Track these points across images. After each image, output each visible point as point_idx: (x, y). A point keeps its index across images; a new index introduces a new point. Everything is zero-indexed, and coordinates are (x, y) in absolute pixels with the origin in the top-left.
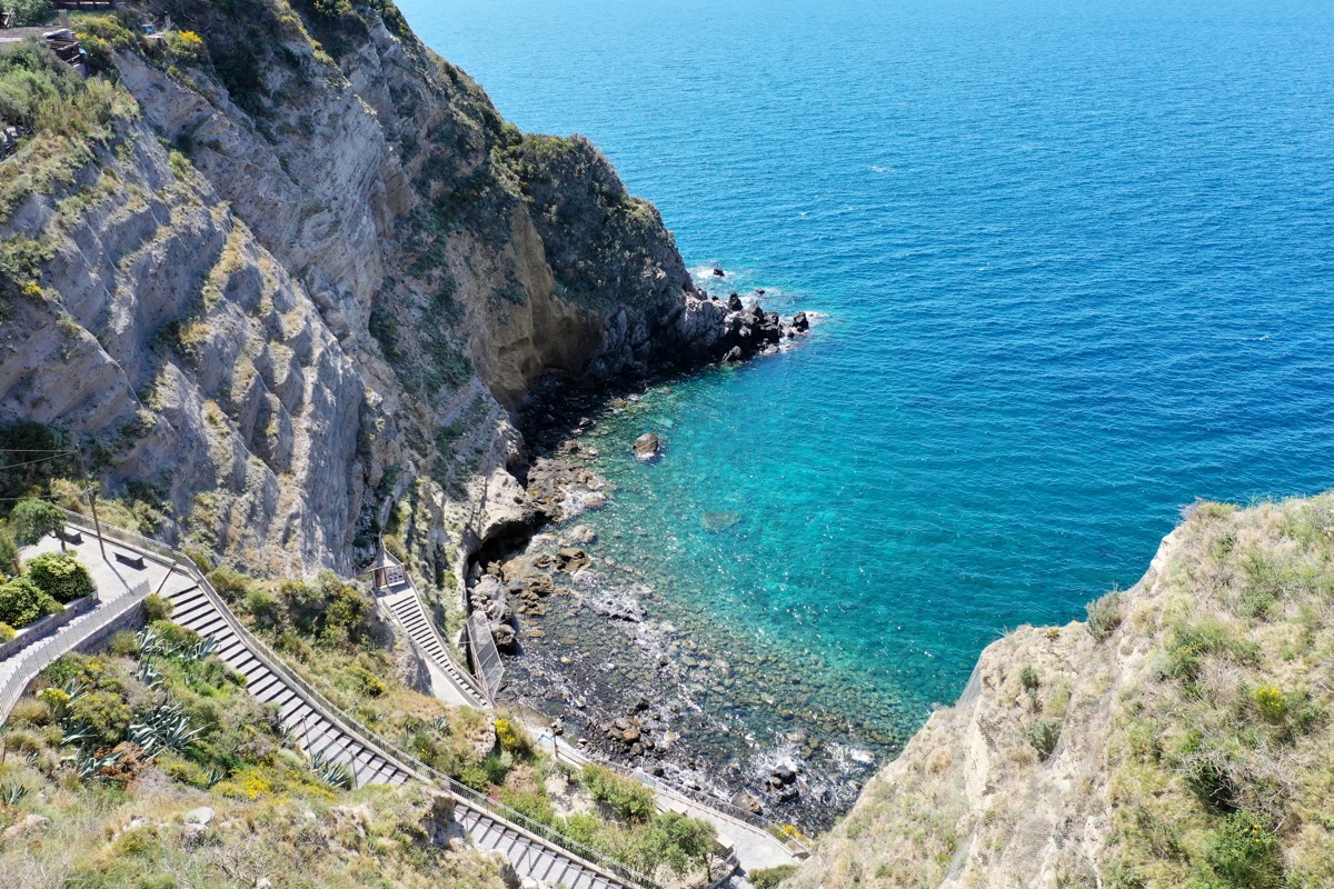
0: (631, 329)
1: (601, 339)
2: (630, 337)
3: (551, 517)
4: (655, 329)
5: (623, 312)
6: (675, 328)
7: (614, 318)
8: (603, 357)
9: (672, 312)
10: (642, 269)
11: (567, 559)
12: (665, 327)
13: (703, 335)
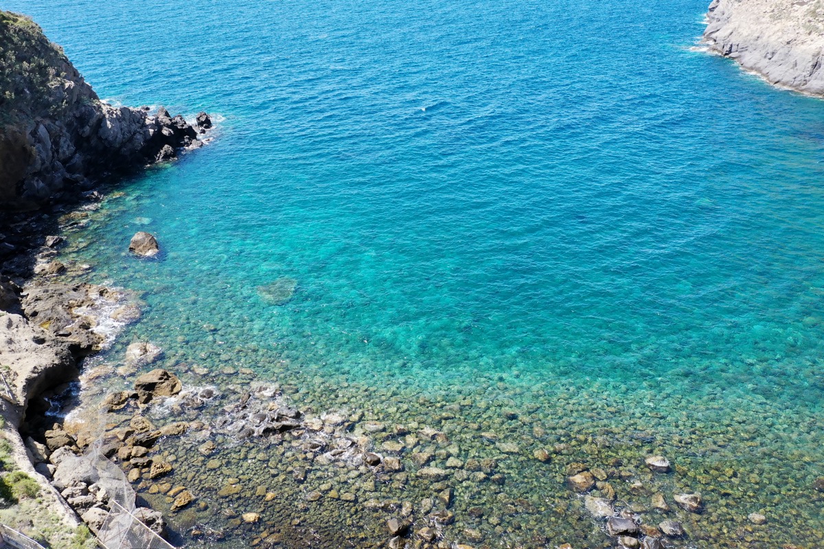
0: (56, 143)
1: (30, 155)
2: (57, 151)
3: (90, 347)
4: (80, 142)
5: (42, 126)
6: (100, 138)
7: (34, 133)
8: (38, 174)
9: (93, 121)
10: (48, 80)
11: (150, 387)
12: (88, 139)
13: (131, 140)
